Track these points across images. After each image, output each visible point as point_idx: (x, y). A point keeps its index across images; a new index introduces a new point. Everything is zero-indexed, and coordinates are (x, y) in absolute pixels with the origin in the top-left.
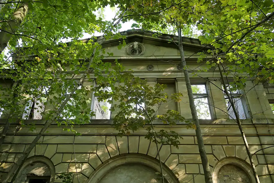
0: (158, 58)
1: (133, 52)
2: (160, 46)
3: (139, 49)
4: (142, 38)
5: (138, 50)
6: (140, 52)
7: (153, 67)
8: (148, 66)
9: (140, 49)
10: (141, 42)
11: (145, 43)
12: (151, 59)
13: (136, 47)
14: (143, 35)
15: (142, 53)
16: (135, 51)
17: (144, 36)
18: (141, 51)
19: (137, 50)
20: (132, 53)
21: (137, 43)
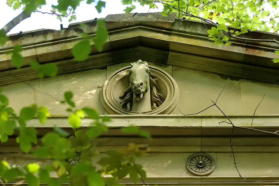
0: (238, 123)
1: (130, 101)
2: (237, 79)
3: (155, 90)
4: (164, 47)
5: (148, 94)
6: (157, 101)
7: (210, 160)
8: (191, 159)
9: (158, 90)
10: (162, 62)
11: (177, 67)
12: (201, 128)
13: (141, 81)
14: (169, 34)
15: (164, 106)
16: (138, 95)
17: (175, 39)
18: (163, 99)
19: (144, 93)
20: (124, 106)
21: (146, 64)
